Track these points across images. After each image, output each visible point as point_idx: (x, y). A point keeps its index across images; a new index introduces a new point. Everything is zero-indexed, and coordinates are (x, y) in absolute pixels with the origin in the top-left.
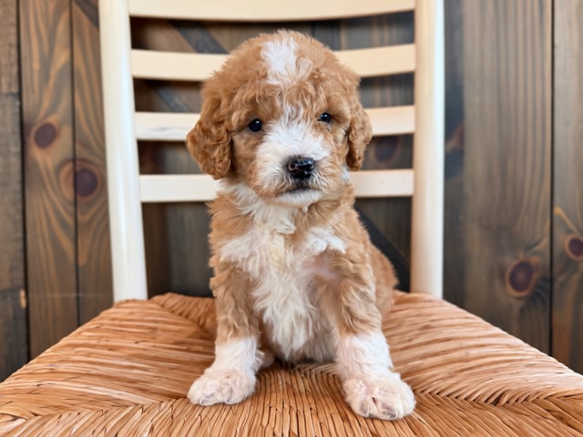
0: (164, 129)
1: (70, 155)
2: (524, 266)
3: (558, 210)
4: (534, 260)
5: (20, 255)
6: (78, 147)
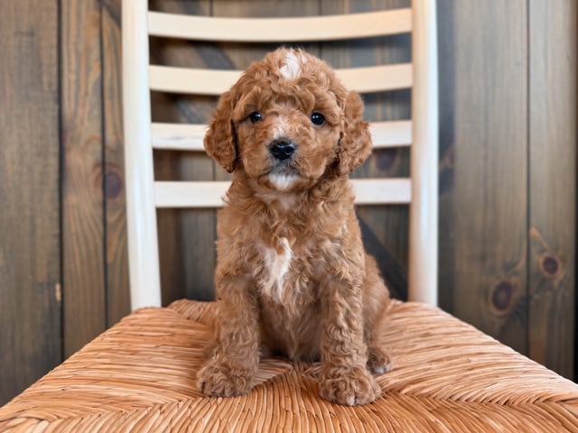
0: (178, 138)
1: (100, 160)
2: (505, 287)
3: (534, 231)
4: (514, 280)
5: (56, 250)
6: (107, 152)
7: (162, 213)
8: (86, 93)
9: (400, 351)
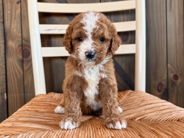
1: (21, 44)
3: (169, 65)
4: (163, 82)
7: (45, 59)
8: (15, 18)
9: (134, 107)
